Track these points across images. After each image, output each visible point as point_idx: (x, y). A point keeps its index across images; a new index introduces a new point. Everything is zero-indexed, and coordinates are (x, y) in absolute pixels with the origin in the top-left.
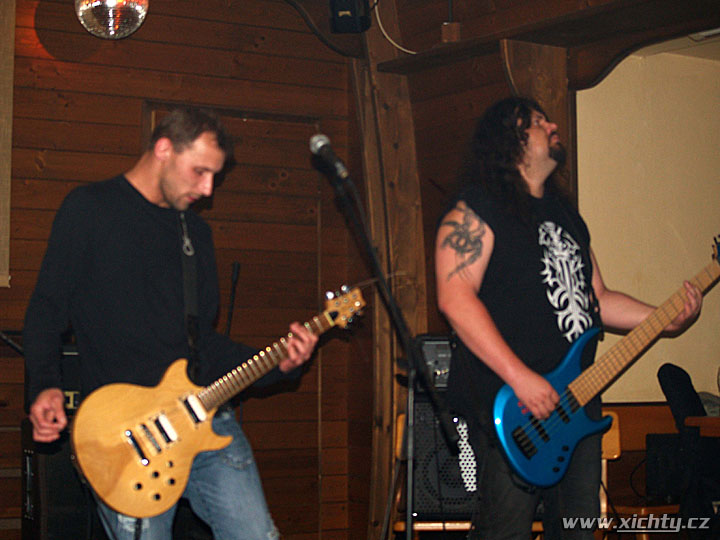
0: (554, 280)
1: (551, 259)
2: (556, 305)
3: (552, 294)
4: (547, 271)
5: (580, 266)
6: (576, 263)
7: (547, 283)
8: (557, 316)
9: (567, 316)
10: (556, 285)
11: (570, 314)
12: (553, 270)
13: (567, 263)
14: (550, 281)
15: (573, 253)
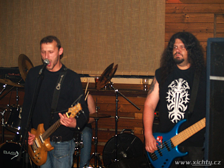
2: (169, 109)
3: (169, 105)
5: (187, 95)
7: (168, 101)
8: (169, 113)
9: (172, 114)
10: (171, 102)
11: (174, 113)
13: (180, 94)
14: (169, 100)
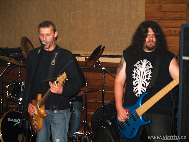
0: (136, 77)
1: (136, 71)
3: (134, 81)
4: (134, 75)
6: (148, 72)
9: (136, 89)
12: (136, 74)
15: (148, 69)
